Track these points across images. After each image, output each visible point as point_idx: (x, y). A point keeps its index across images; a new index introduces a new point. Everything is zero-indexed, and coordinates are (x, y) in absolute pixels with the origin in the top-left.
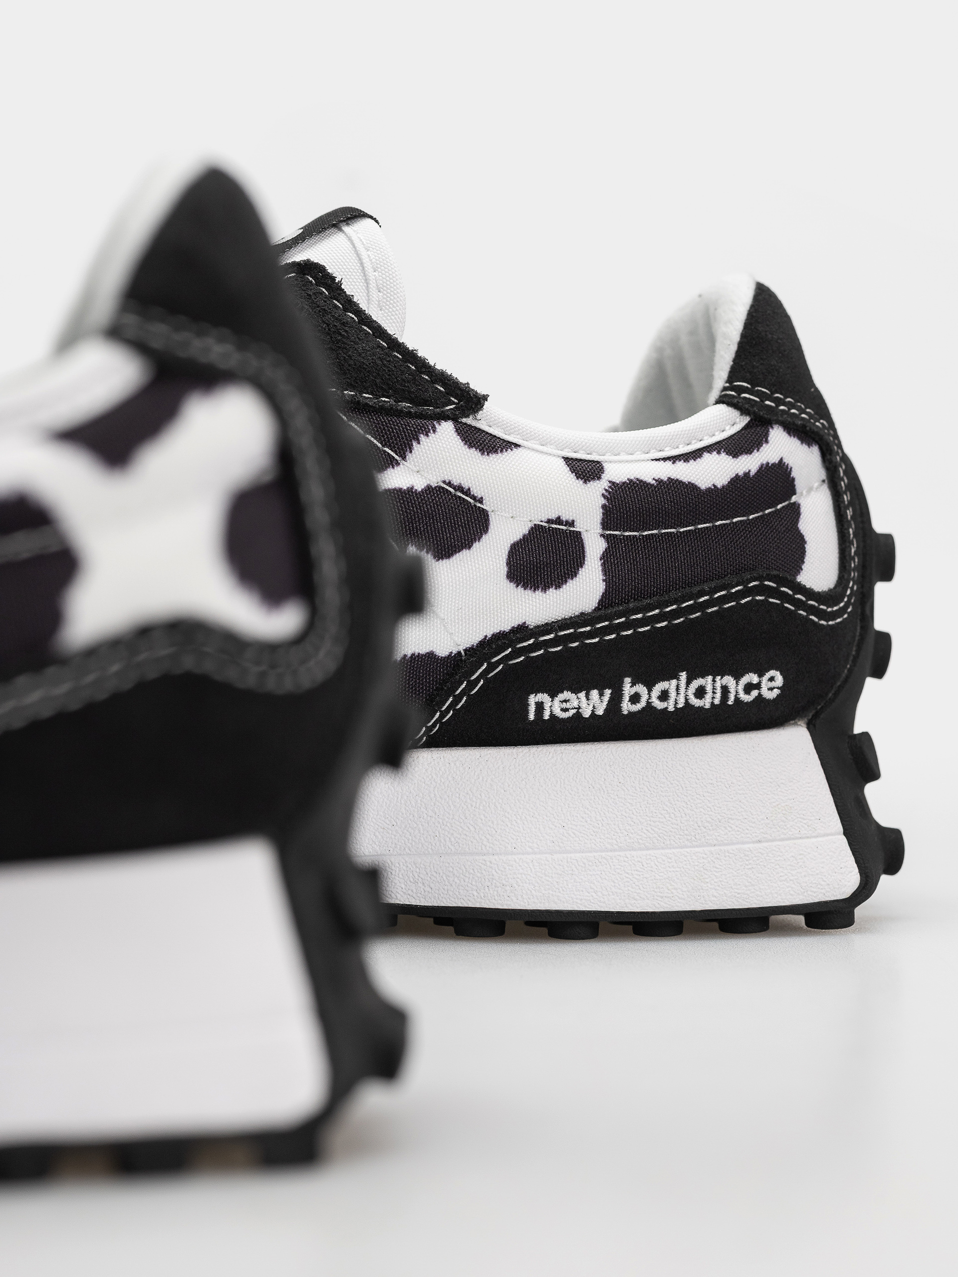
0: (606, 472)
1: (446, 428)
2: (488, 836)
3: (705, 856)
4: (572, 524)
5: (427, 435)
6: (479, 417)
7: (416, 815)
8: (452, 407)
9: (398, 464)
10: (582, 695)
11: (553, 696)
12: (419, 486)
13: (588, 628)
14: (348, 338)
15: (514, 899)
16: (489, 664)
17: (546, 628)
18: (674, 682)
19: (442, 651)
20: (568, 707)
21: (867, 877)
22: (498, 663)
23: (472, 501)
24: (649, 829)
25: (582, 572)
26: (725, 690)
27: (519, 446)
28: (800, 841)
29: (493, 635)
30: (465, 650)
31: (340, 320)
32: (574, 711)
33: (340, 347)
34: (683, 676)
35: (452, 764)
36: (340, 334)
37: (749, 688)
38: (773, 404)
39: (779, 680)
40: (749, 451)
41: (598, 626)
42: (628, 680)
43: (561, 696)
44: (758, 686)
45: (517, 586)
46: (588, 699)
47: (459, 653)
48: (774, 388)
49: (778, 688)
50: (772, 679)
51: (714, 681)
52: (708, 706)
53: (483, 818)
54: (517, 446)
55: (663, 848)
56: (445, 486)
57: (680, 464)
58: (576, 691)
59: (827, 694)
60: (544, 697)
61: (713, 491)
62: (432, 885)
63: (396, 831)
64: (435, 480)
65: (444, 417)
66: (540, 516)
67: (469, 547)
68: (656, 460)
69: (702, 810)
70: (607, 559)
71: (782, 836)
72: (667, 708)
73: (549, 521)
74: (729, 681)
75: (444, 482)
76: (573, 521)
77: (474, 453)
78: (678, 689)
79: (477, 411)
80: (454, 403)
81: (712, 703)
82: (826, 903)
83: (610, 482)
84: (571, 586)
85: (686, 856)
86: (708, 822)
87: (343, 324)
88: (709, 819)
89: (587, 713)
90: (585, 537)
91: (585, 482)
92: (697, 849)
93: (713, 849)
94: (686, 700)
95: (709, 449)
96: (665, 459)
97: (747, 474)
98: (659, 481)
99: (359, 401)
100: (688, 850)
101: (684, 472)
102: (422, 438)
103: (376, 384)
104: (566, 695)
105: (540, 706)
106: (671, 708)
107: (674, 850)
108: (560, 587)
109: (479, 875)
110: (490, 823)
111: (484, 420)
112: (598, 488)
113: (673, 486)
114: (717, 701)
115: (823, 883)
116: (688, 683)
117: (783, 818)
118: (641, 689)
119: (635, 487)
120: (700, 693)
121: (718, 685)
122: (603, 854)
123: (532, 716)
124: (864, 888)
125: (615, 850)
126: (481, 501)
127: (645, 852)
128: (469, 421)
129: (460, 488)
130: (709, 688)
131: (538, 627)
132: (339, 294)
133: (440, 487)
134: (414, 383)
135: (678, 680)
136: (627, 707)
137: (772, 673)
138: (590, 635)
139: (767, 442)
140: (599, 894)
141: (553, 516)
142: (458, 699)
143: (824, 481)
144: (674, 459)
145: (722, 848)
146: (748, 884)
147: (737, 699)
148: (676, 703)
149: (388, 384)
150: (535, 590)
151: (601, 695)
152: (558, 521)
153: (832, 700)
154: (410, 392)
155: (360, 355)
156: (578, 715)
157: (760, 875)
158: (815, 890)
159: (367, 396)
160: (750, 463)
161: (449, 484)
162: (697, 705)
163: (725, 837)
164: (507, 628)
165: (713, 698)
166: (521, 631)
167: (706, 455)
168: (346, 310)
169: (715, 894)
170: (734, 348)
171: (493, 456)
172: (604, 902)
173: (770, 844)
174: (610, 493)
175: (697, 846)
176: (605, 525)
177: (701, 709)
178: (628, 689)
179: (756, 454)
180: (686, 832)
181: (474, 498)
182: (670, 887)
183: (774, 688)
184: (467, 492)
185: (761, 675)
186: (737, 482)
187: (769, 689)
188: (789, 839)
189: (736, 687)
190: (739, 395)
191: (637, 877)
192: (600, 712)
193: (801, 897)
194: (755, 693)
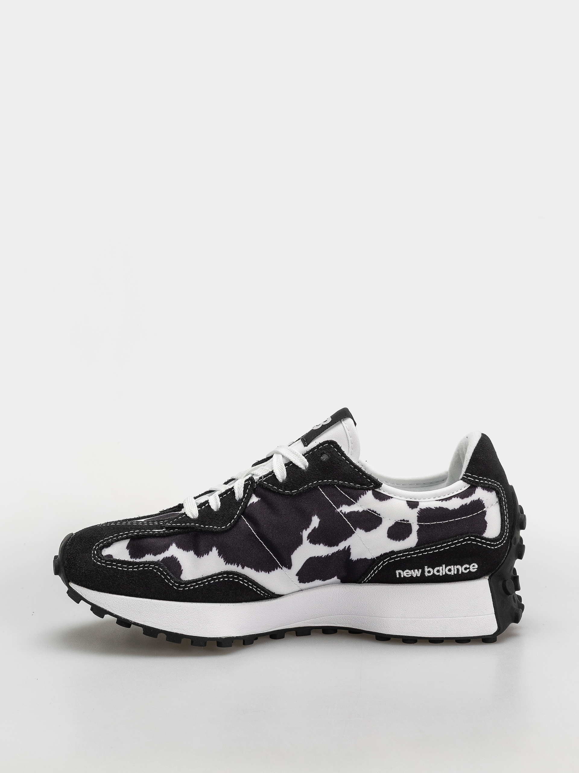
0: (419, 505)
1: (370, 493)
2: (383, 612)
3: (448, 621)
4: (408, 521)
5: (363, 495)
6: (380, 489)
7: (363, 604)
8: (372, 486)
9: (355, 503)
10: (412, 571)
11: (403, 571)
12: (361, 510)
13: (413, 552)
14: (341, 465)
15: (390, 631)
16: (383, 561)
17: (400, 552)
18: (441, 568)
19: (369, 557)
20: (408, 574)
21: (500, 628)
22: (386, 561)
23: (377, 515)
24: (431, 612)
25: (411, 535)
26: (458, 570)
27: (393, 498)
28: (479, 616)
29: (384, 553)
30: (376, 557)
31: (339, 459)
32: (411, 575)
33: (338, 468)
34: (444, 566)
35: (374, 590)
36: (339, 464)
37: (466, 569)
38: (478, 481)
39: (476, 566)
40: (468, 497)
41: (416, 552)
42: (426, 567)
43: (406, 571)
44: (469, 568)
45: (391, 539)
46: (414, 572)
47: (374, 558)
48: (479, 475)
49: (476, 568)
50: (474, 566)
51: (454, 567)
52: (453, 574)
53: (382, 606)
54: (392, 498)
55: (435, 618)
56: (368, 510)
57: (444, 502)
58: (410, 570)
59: (496, 568)
60: (401, 571)
61: (454, 510)
62: (368, 625)
63: (358, 608)
64: (365, 509)
65: (368, 489)
66: (398, 519)
67: (376, 528)
68: (437, 500)
69: (448, 606)
70: (419, 532)
71: (473, 615)
72: (439, 575)
73: (401, 520)
74: (459, 567)
75: (368, 509)
76: (408, 520)
77: (378, 501)
78: (442, 569)
79: (380, 487)
80: (373, 485)
81: (454, 573)
82: (485, 636)
83: (420, 509)
84: (407, 540)
85: (442, 621)
86: (449, 610)
87: (341, 461)
88: (450, 609)
89: (415, 576)
90: (412, 525)
91: (412, 509)
92: (445, 619)
93: (450, 619)
94: (445, 572)
95: (454, 496)
96: (439, 500)
97: (466, 504)
98: (436, 508)
99: (343, 485)
100: (443, 619)
101: (445, 505)
102: (362, 496)
103: (349, 479)
104: (407, 571)
105: (400, 574)
106: (441, 575)
107: (438, 619)
108: (404, 540)
109: (380, 623)
110: (384, 608)
111: (382, 490)
112: (416, 510)
113: (441, 509)
114: (456, 573)
115: (484, 630)
116: (446, 568)
117: (474, 610)
118: (431, 569)
119: (428, 510)
120: (450, 570)
121: (455, 568)
122: (417, 619)
123: (398, 576)
124: (498, 631)
125: (420, 618)
126: (379, 515)
127: (429, 619)
128: (377, 490)
129: (373, 511)
130: (452, 569)
131: (397, 551)
132: (340, 451)
133: (367, 510)
134: (361, 479)
135: (442, 567)
136: (427, 574)
137: (473, 564)
138: (413, 554)
139: (474, 493)
140: (415, 631)
141: (402, 519)
142: (375, 571)
143: (497, 502)
144: (442, 500)
145: (453, 618)
146: (460, 630)
147: (462, 572)
148: (442, 573)
149: (353, 479)
150: (396, 540)
151: (418, 571)
152: (404, 520)
153: (497, 570)
154: (359, 482)
155: (345, 470)
156: (412, 576)
157: (464, 627)
158: (482, 632)
159: (346, 483)
160: (467, 501)
161: (370, 510)
162: (449, 574)
163: (455, 615)
164: (388, 551)
165: (454, 572)
166: (392, 553)
167: (453, 498)
168: (342, 456)
169: (450, 633)
170: (468, 461)
171: (383, 502)
172: (416, 634)
173: (469, 617)
174: (420, 512)
175: (445, 618)
176: (418, 521)
177: (450, 575)
178: (426, 569)
179: (470, 497)
180: (442, 613)
181: (377, 514)
182: (436, 630)
183: (475, 568)
184: (375, 512)
185: (470, 565)
186: (462, 507)
187: (473, 569)
188: (475, 616)
189: (462, 569)
190: (467, 478)
191: (426, 626)
192: (419, 575)
193: (477, 634)
194: (468, 570)
